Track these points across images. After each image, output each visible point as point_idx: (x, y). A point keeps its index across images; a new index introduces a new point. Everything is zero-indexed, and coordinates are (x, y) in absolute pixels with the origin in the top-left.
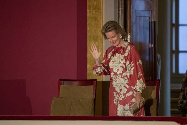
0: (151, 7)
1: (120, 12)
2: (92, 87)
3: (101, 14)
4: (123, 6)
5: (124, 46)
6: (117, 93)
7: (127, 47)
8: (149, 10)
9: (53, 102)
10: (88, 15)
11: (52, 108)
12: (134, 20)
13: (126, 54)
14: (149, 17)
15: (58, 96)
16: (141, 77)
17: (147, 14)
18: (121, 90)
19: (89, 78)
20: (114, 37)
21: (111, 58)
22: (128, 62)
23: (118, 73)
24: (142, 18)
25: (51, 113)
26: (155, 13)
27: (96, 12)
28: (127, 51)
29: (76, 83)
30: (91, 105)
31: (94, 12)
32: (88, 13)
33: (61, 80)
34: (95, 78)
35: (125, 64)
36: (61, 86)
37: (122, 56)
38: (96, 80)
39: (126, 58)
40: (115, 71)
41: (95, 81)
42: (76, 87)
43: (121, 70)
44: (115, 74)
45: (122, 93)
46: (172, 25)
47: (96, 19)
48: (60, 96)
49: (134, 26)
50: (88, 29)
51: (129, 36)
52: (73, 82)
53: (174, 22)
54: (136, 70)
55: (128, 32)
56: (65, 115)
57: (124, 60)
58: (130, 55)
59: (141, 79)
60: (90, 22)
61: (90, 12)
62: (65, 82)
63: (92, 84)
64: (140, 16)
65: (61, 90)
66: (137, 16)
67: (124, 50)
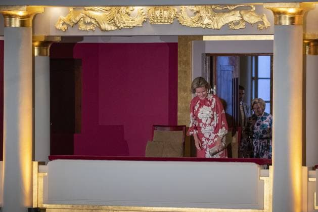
0: (233, 62)
1: (207, 66)
2: (181, 132)
4: (209, 61)
6: (206, 139)
7: (212, 100)
8: (232, 65)
9: (148, 145)
10: (179, 69)
11: (146, 150)
12: (219, 74)
13: (213, 106)
14: (233, 71)
15: (152, 140)
16: (224, 126)
17: (230, 68)
18: (210, 136)
19: (179, 124)
21: (198, 110)
22: (215, 113)
24: (226, 72)
25: (146, 154)
26: (237, 67)
27: (185, 66)
28: (213, 103)
29: (168, 129)
30: (181, 148)
31: (184, 66)
32: (179, 67)
33: (154, 126)
34: (184, 124)
36: (155, 131)
37: (209, 108)
38: (185, 126)
39: (213, 110)
41: (184, 127)
42: (167, 132)
45: (210, 138)
46: (253, 78)
47: (185, 72)
48: (154, 140)
49: (219, 80)
50: (179, 81)
51: (215, 88)
52: (165, 128)
53: (254, 76)
55: (214, 84)
56: (158, 157)
57: (212, 112)
59: (224, 128)
60: (180, 75)
61: (180, 66)
62: (158, 127)
63: (182, 130)
64: (224, 71)
65: (155, 134)
66: (221, 70)
67: (211, 102)
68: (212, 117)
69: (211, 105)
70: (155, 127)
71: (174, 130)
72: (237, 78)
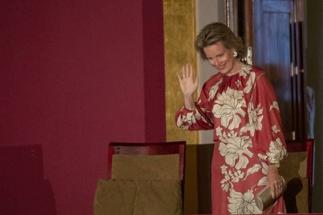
2: (176, 158)
3: (192, 10)
5: (242, 74)
6: (229, 168)
7: (248, 75)
9: (98, 189)
10: (166, 12)
11: (96, 201)
12: (258, 20)
13: (248, 89)
14: (290, 14)
15: (109, 178)
16: (278, 135)
17: (284, 7)
18: (237, 161)
19: (170, 139)
20: (221, 55)
21: (215, 98)
22: (251, 105)
23: (231, 127)
24: (275, 15)
27: (181, 5)
28: (249, 83)
29: (143, 150)
30: (176, 193)
31: (177, 6)
32: (165, 8)
33: (112, 144)
35: (245, 109)
36: (114, 157)
37: (239, 94)
38: (184, 143)
39: (247, 97)
40: (224, 123)
41: (183, 146)
42: (144, 158)
43: (237, 122)
44: (226, 130)
45: (238, 167)
47: (181, 19)
48: (113, 177)
49: (259, 32)
50: (166, 40)
51: (249, 53)
54: (268, 122)
55: (248, 44)
57: (244, 101)
58: (255, 90)
59: (278, 140)
60: (169, 25)
61: (169, 5)
62: (122, 148)
63: (176, 152)
64: (271, 13)
65: (114, 164)
66: (264, 12)
67: (244, 81)
68: (243, 113)
69: (244, 86)
70: (114, 146)
71: (159, 153)
72: (300, 24)
